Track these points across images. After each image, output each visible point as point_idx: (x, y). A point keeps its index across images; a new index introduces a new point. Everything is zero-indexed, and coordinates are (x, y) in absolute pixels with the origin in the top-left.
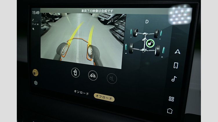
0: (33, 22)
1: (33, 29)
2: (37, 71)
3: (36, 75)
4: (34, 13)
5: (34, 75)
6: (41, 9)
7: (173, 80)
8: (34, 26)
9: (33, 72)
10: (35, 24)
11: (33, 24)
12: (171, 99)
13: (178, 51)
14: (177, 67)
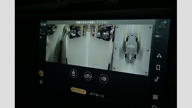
0: (40, 32)
1: (41, 37)
2: (42, 71)
3: (42, 75)
4: (42, 25)
5: (40, 75)
6: (48, 21)
7: (156, 80)
8: (41, 35)
9: (39, 72)
10: (42, 34)
11: (40, 33)
12: (155, 97)
13: (159, 56)
14: (159, 69)
